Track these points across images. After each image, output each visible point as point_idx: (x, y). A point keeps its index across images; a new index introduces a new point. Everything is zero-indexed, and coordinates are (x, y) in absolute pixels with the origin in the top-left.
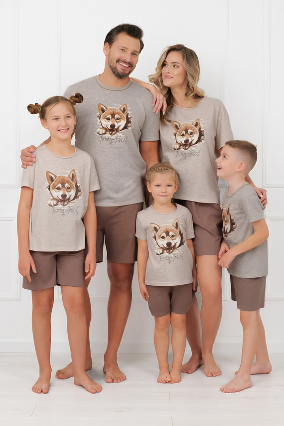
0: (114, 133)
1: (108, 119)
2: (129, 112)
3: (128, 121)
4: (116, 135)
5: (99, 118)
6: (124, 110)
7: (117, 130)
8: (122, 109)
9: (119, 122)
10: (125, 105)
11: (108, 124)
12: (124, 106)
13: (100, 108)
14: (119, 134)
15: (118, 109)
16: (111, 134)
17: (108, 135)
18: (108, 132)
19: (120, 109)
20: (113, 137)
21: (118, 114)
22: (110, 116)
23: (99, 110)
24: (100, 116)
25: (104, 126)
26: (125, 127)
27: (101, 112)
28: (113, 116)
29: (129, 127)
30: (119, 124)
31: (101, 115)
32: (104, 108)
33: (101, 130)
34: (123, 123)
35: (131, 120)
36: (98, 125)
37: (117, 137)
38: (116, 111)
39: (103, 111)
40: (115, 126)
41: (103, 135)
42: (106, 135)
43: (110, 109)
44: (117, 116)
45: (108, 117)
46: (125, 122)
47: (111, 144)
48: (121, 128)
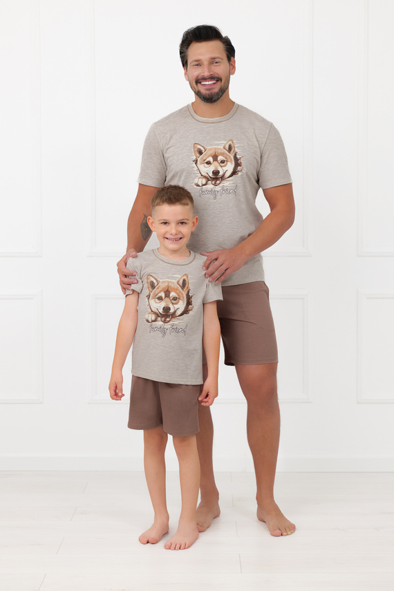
0: (218, 182)
1: (209, 163)
2: (237, 150)
3: (237, 164)
4: (221, 185)
5: (196, 163)
6: (230, 148)
7: (223, 178)
8: (227, 147)
9: (224, 166)
10: (231, 140)
11: (209, 170)
12: (230, 142)
13: (196, 149)
14: (226, 184)
15: (222, 147)
16: (215, 185)
17: (210, 186)
18: (210, 182)
19: (224, 148)
20: (218, 188)
21: (222, 154)
22: (211, 159)
23: (195, 152)
24: (197, 161)
25: (203, 174)
26: (234, 173)
27: (198, 155)
28: (215, 158)
29: (239, 171)
30: (225, 169)
31: (199, 159)
32: (202, 148)
33: (200, 180)
34: (230, 167)
35: (242, 161)
36: (194, 174)
37: (223, 187)
38: (219, 151)
39: (201, 153)
40: (219, 172)
41: (204, 187)
42: (207, 186)
43: (210, 149)
44: (220, 158)
45: (208, 160)
46: (233, 166)
47: (215, 198)
48: (228, 174)
